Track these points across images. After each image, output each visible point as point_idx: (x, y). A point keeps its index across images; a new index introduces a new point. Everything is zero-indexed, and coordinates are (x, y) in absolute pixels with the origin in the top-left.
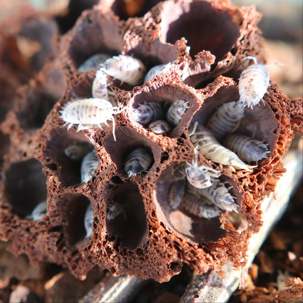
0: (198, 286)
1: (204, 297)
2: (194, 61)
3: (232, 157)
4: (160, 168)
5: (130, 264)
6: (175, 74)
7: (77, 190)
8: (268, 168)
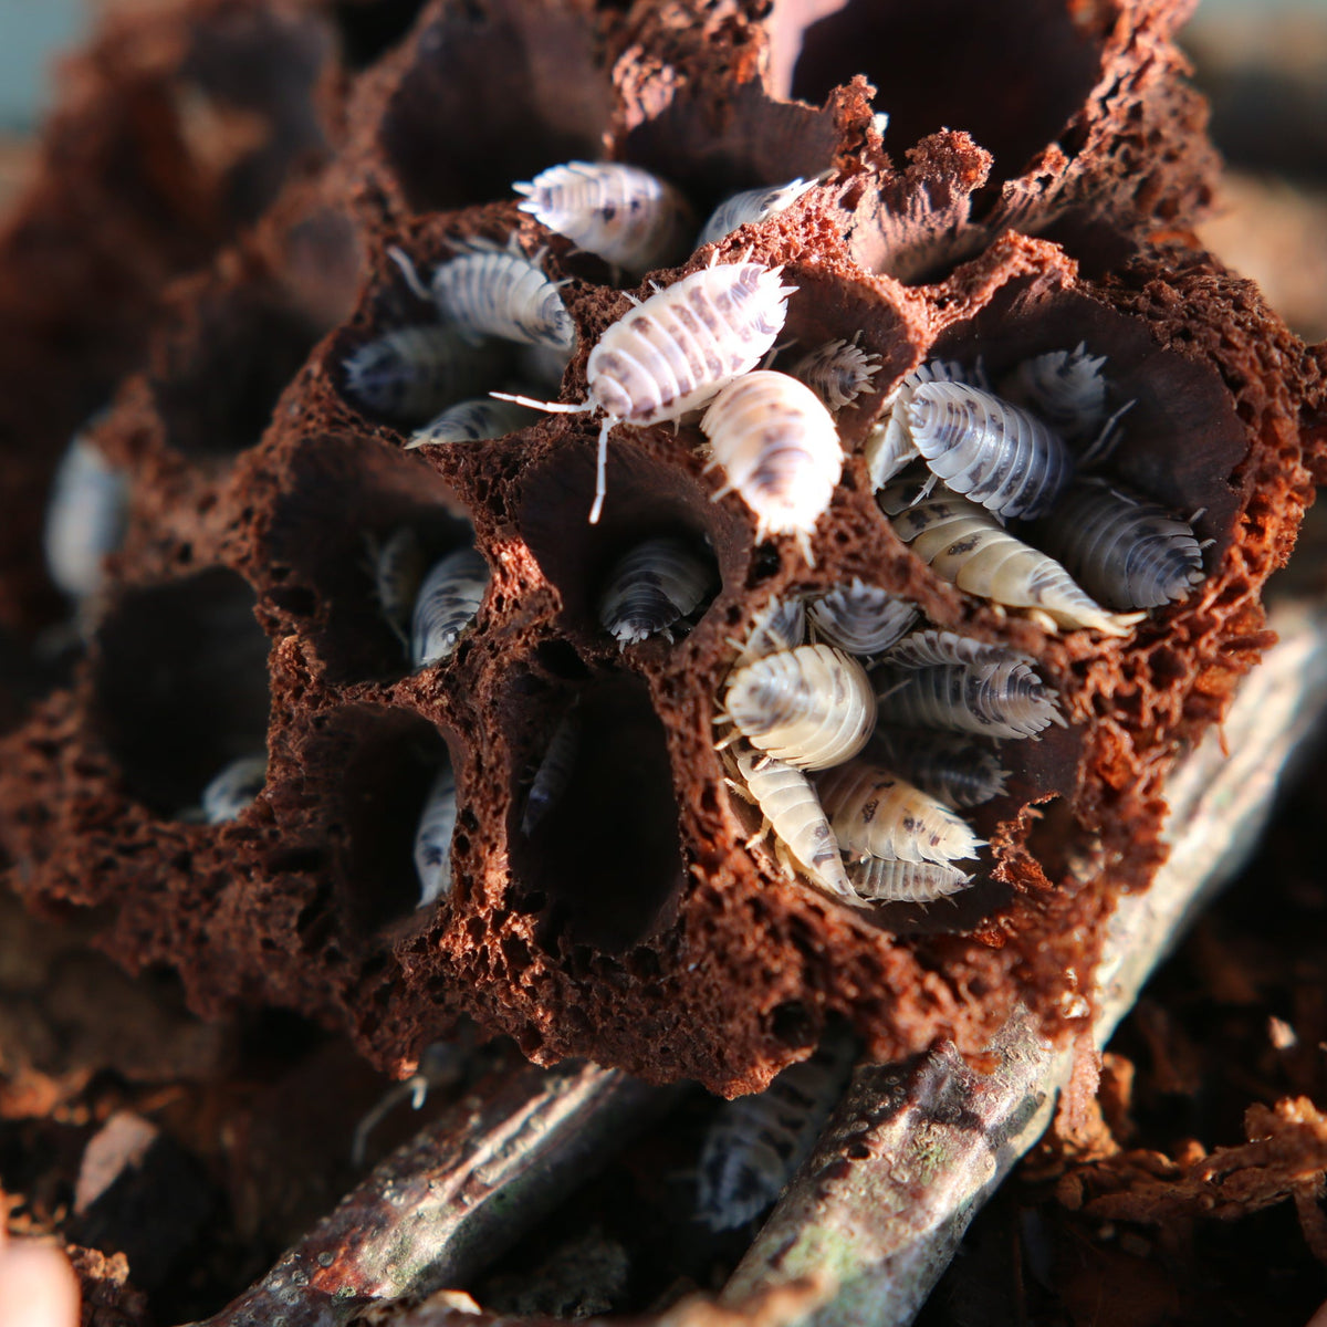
0: (868, 1112)
1: (890, 1157)
2: (903, 174)
3: (1045, 574)
4: (741, 608)
5: (606, 1013)
6: (820, 224)
7: (392, 693)
8: (1199, 623)
